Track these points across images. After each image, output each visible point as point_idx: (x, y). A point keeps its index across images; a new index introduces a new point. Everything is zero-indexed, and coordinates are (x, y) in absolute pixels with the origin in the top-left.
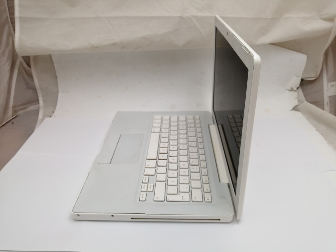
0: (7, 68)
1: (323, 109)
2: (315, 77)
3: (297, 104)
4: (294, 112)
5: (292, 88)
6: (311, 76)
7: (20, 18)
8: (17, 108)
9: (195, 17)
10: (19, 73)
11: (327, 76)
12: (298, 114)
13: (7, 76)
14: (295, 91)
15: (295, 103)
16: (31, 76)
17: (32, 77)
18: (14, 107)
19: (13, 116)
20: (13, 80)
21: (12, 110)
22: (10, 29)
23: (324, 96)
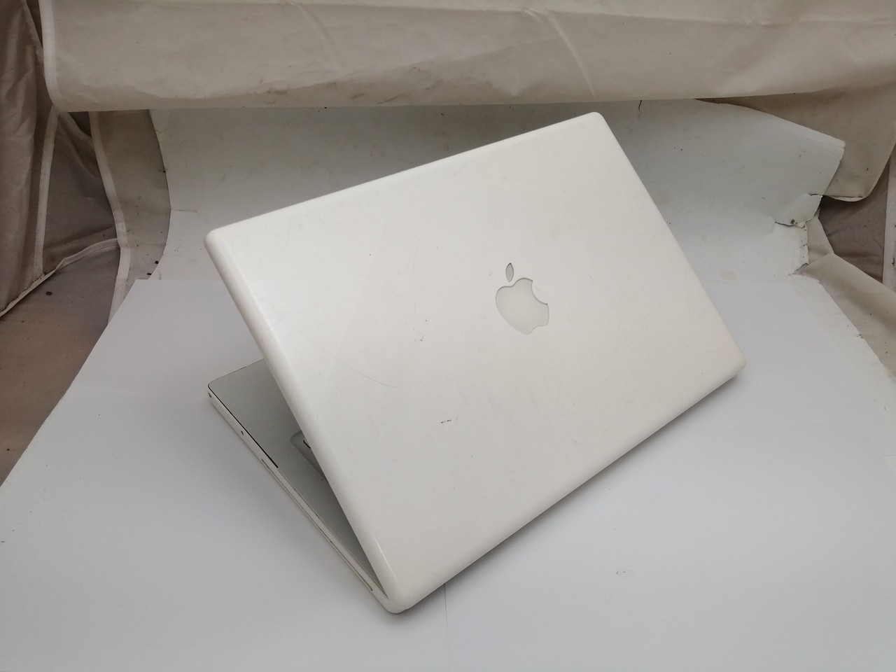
0: (22, 138)
2: (860, 195)
3: (806, 259)
5: (793, 222)
8: (58, 250)
9: (561, 16)
10: (56, 152)
13: (27, 161)
14: (803, 228)
15: (803, 256)
16: (92, 160)
17: (94, 161)
18: (47, 246)
19: (45, 274)
20: (43, 171)
21: (43, 256)
22: (27, 24)
23: (887, 241)
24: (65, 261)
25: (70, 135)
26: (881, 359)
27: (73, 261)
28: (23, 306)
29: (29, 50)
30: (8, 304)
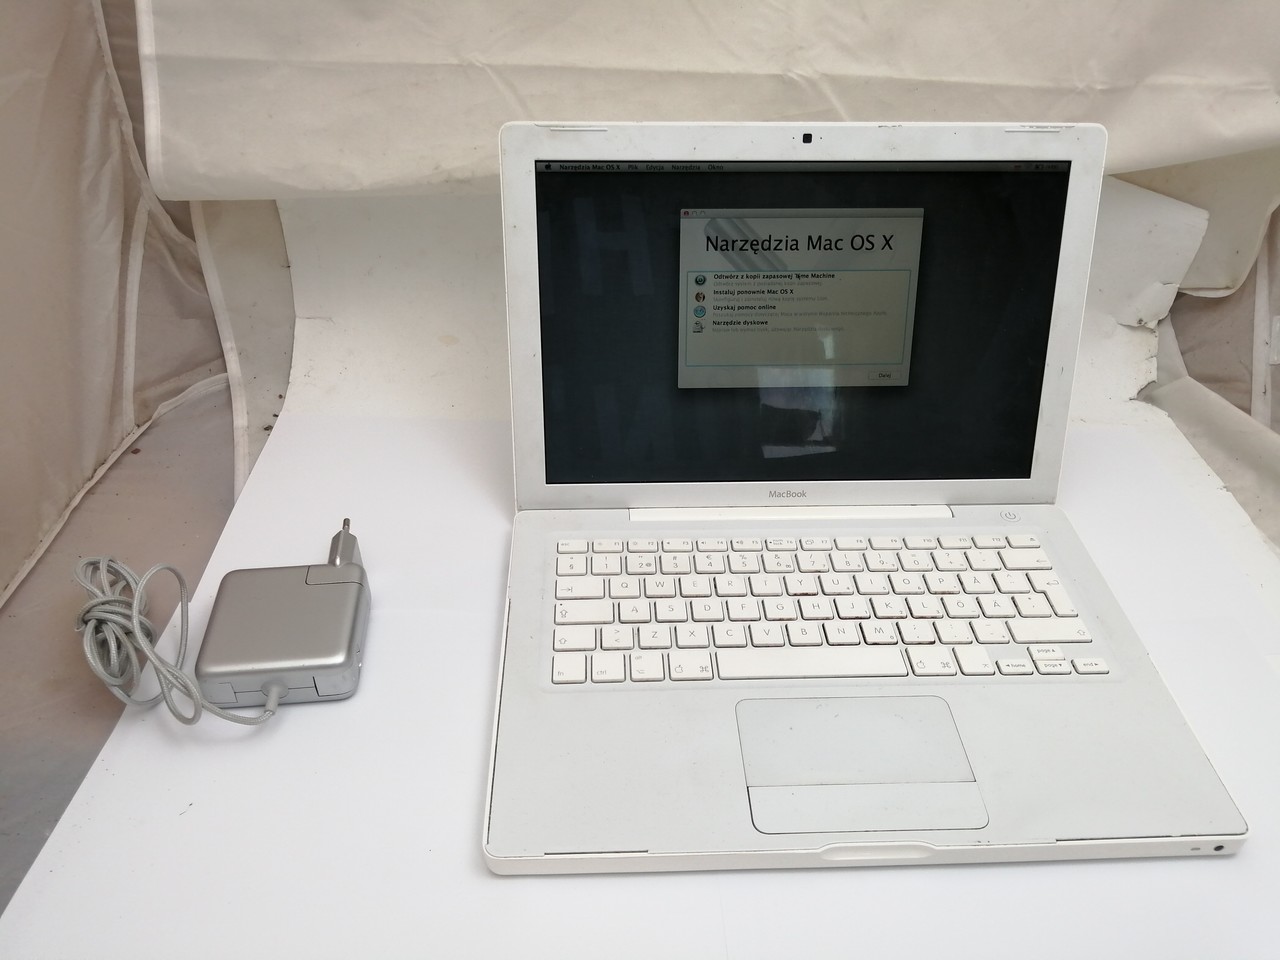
0: (108, 244)
1: (1248, 411)
2: (1227, 288)
3: (1153, 376)
4: (1143, 407)
5: (1140, 321)
6: (1215, 284)
7: (160, 59)
8: (152, 393)
9: (835, 80)
10: (146, 259)
11: (1270, 292)
12: (1158, 417)
14: (1152, 331)
15: (1148, 372)
17: (200, 274)
18: (139, 388)
19: (139, 427)
21: (134, 402)
22: (111, 91)
23: (1255, 363)
24: (163, 409)
25: (164, 236)
26: (1254, 520)
27: (171, 407)
28: (114, 473)
29: (114, 124)
30: (95, 471)
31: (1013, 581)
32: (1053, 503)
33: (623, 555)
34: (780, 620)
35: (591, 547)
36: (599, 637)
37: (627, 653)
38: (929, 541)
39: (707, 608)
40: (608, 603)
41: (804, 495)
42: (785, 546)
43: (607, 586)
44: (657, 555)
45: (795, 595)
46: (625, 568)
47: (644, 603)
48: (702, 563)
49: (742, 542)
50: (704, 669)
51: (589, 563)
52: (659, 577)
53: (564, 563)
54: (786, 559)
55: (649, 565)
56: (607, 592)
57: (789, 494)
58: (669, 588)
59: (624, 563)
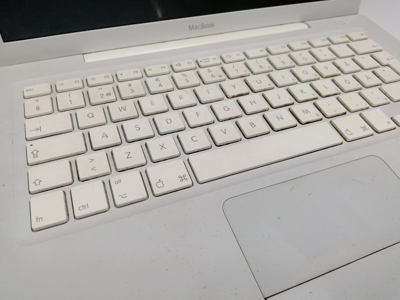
31: (366, 61)
32: (357, 14)
33: (85, 90)
34: (230, 119)
35: (54, 89)
36: (74, 169)
37: (105, 179)
38: (305, 44)
39: (169, 121)
40: (77, 135)
41: (212, 25)
42: (212, 62)
43: (74, 120)
44: (114, 85)
45: (233, 97)
46: (88, 101)
47: (111, 129)
48: (154, 86)
49: (180, 65)
50: (182, 178)
51: (54, 103)
52: (120, 103)
53: (31, 107)
54: (217, 71)
55: (109, 94)
56: (75, 125)
57: (203, 26)
58: (131, 111)
59: (87, 98)
